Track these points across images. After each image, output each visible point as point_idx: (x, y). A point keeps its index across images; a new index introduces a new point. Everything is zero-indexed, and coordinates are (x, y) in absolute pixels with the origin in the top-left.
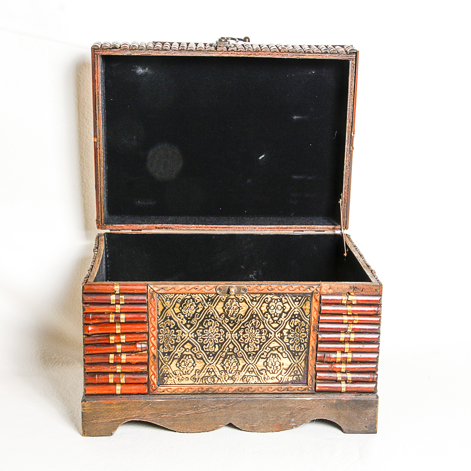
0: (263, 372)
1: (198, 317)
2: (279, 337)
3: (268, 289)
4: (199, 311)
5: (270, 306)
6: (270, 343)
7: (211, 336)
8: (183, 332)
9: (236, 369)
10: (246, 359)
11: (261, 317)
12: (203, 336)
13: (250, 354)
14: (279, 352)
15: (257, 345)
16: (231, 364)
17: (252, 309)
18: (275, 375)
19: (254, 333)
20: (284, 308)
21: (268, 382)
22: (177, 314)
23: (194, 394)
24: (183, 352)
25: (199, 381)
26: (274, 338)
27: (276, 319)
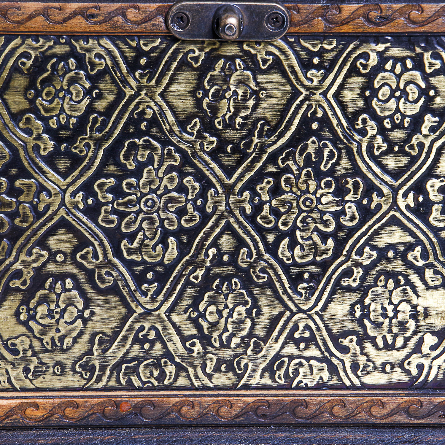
0: (350, 342)
1: (100, 130)
2: (412, 205)
3: (369, 20)
4: (101, 105)
5: (376, 86)
6: (377, 232)
7: (150, 203)
8: (42, 188)
9: (245, 333)
10: (286, 292)
11: (339, 131)
12: (119, 205)
13: (301, 274)
14: (410, 265)
15: (324, 237)
16: (225, 313)
17: (307, 98)
18: (396, 356)
19: (315, 193)
20: (432, 93)
21: (368, 380)
22: (16, 117)
23: (86, 427)
24: (44, 265)
25: (105, 378)
26: (391, 213)
27: (399, 135)
